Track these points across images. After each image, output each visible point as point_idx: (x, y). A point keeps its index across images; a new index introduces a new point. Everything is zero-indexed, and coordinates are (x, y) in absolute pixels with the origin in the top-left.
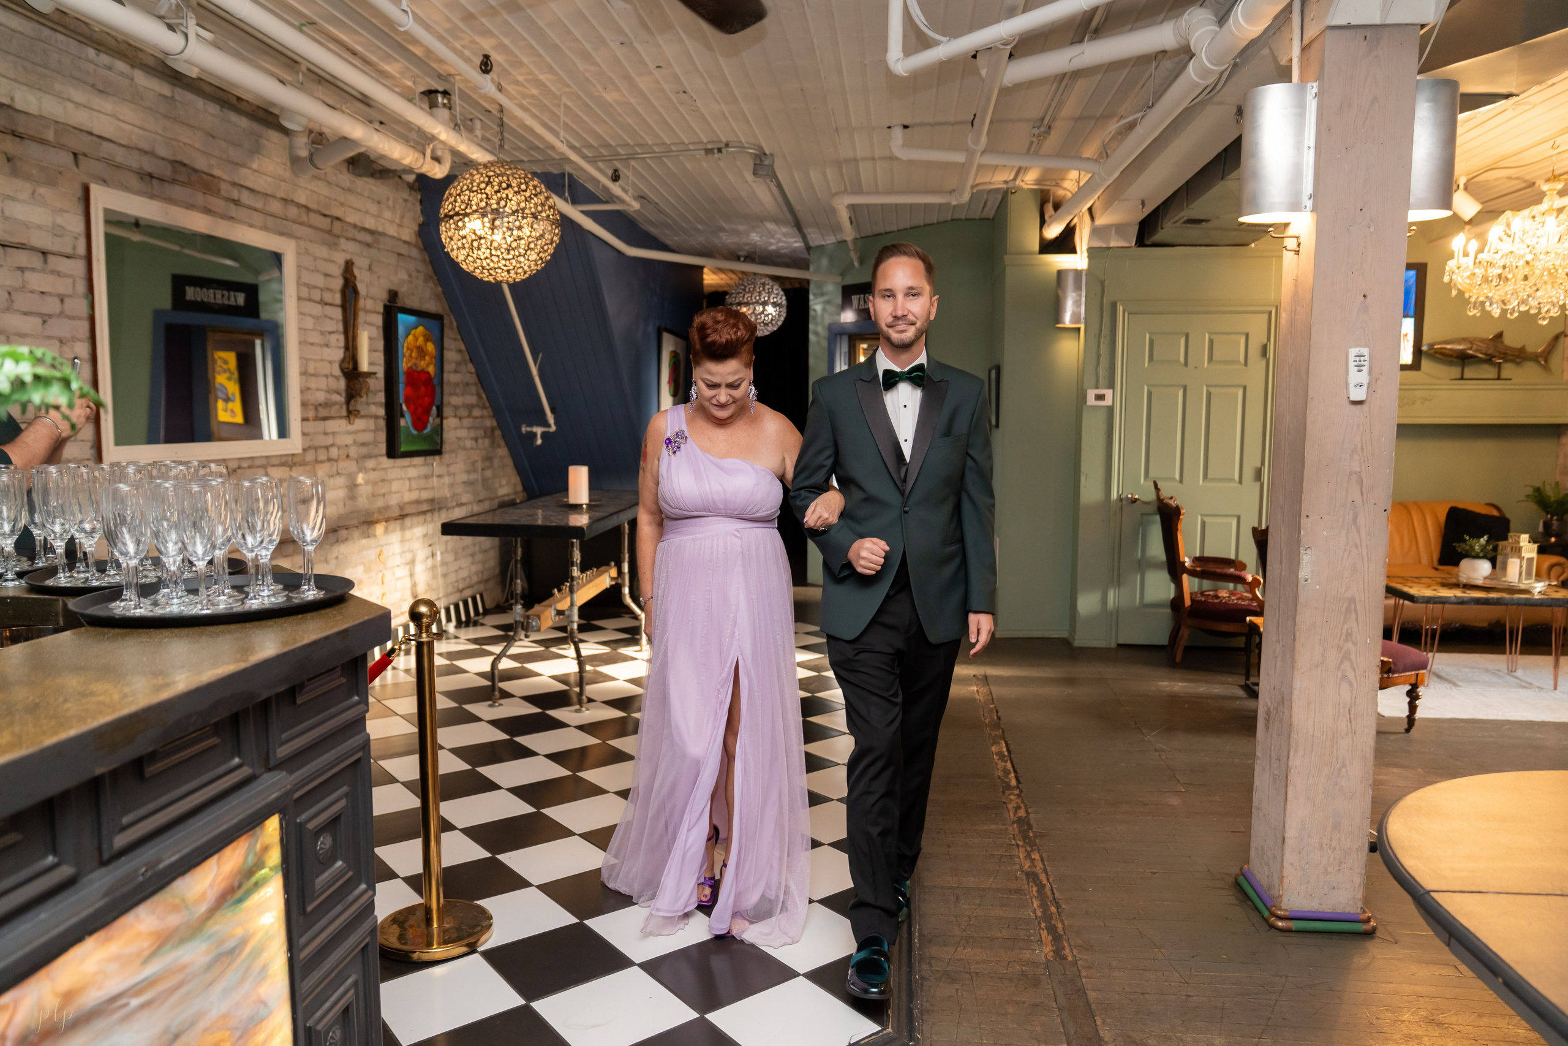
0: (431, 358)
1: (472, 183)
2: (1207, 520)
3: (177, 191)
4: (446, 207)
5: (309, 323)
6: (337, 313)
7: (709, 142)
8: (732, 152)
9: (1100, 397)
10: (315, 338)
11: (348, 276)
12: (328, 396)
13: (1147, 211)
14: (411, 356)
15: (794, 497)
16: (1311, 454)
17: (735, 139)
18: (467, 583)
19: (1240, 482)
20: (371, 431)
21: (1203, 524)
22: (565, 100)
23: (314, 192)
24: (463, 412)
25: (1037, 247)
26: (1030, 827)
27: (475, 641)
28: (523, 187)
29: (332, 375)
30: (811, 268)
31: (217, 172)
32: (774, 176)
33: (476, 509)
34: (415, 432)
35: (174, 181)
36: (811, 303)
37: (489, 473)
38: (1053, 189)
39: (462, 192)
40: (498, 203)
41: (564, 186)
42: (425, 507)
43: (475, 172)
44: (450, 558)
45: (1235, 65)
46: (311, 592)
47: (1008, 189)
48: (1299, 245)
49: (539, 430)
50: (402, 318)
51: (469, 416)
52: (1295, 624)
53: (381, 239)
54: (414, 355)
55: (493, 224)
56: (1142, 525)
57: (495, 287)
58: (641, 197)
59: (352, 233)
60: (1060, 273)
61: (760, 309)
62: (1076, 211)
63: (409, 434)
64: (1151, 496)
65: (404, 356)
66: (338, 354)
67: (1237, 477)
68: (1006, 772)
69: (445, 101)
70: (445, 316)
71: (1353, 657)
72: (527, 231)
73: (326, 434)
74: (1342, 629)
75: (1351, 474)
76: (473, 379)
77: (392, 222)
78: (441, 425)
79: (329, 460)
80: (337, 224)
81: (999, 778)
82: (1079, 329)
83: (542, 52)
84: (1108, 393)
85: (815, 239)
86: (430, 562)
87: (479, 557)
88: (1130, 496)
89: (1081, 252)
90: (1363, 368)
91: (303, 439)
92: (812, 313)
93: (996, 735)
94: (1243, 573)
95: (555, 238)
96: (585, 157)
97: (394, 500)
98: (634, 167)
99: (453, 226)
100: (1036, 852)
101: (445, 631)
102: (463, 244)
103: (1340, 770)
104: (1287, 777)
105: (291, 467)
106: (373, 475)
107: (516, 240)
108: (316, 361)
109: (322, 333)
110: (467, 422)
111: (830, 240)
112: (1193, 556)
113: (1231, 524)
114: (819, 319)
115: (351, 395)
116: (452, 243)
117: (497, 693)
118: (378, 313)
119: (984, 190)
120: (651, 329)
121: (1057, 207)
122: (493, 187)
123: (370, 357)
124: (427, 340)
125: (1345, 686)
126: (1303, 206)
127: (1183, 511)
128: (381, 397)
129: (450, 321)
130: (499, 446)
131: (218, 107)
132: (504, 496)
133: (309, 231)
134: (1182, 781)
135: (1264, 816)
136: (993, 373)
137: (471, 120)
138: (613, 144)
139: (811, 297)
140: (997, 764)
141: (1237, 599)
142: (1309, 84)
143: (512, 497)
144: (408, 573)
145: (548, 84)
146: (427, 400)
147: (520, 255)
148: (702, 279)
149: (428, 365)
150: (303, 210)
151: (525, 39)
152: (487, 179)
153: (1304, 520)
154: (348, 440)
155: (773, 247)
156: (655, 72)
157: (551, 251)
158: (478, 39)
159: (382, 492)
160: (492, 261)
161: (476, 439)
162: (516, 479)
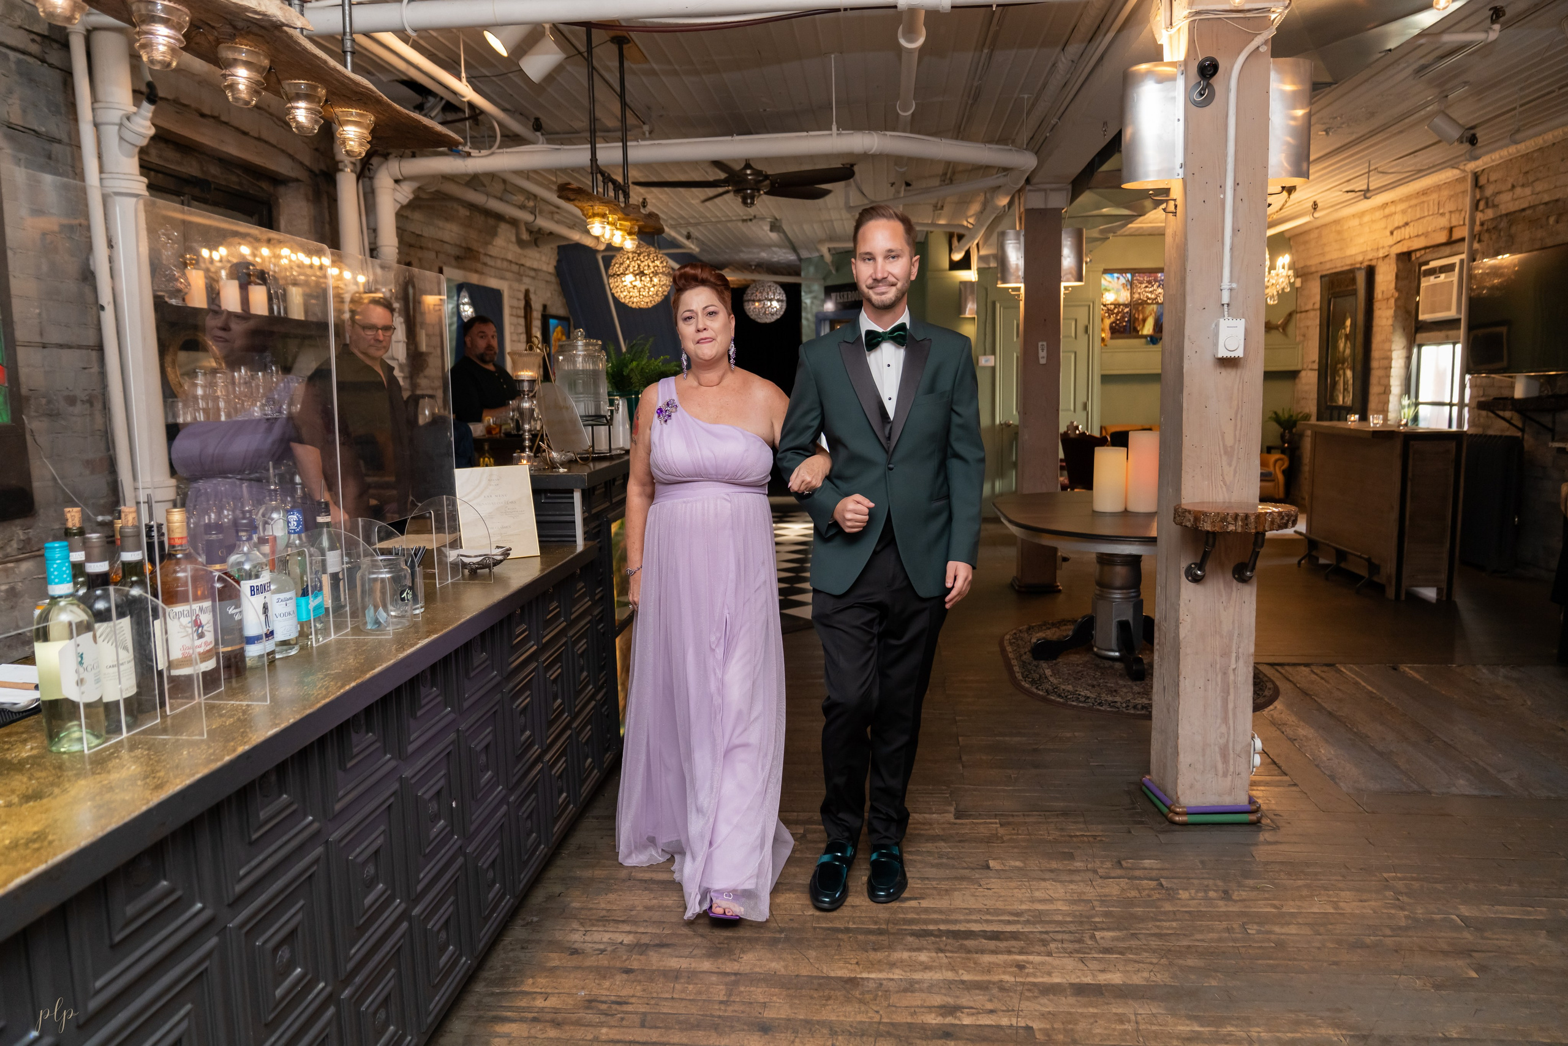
4: (615, 269)
6: (522, 321)
9: (987, 361)
11: (527, 298)
15: (780, 459)
19: (1075, 411)
25: (947, 266)
30: (803, 274)
32: (783, 230)
36: (803, 299)
38: (956, 231)
39: (624, 262)
50: (553, 322)
53: (541, 274)
59: (528, 272)
60: (959, 282)
61: (768, 304)
62: (970, 244)
70: (570, 318)
80: (522, 269)
82: (974, 318)
84: (992, 358)
89: (974, 270)
92: (803, 305)
99: (619, 280)
111: (815, 256)
114: (809, 309)
118: (539, 319)
121: (960, 237)
133: (513, 275)
139: (803, 295)
155: (777, 262)
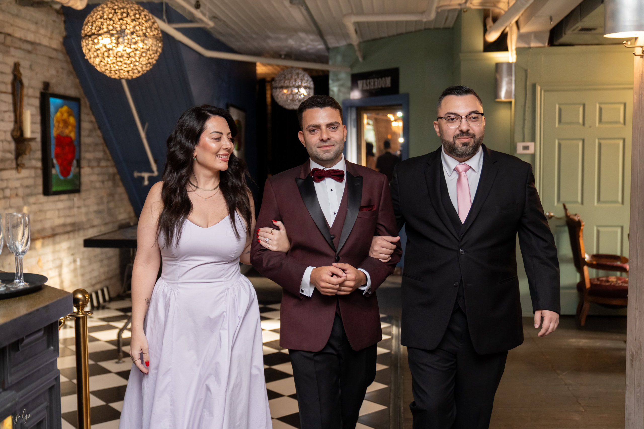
0: (72, 128)
1: (103, 14)
2: (601, 229)
4: (87, 29)
6: (9, 98)
9: (526, 148)
11: (16, 73)
12: (4, 154)
13: (554, 24)
14: (59, 126)
18: (97, 280)
19: (622, 203)
20: (32, 177)
21: (598, 232)
24: (94, 164)
25: (482, 47)
27: (104, 319)
28: (137, 16)
29: (6, 140)
30: (330, 62)
32: (304, 4)
33: (104, 229)
34: (61, 178)
36: (330, 86)
37: (112, 205)
38: (492, 8)
39: (97, 19)
40: (121, 27)
41: (162, 11)
42: (69, 229)
43: (105, 6)
44: (86, 263)
46: (21, 284)
47: (461, 9)
48: (643, 52)
49: (146, 175)
50: (54, 102)
51: (99, 166)
53: (38, 48)
54: (61, 125)
55: (118, 41)
56: (556, 233)
57: (118, 82)
58: (214, 18)
59: (18, 44)
60: (498, 65)
61: (296, 91)
62: (507, 24)
63: (58, 179)
64: (561, 214)
65: (54, 126)
66: (10, 126)
67: (620, 200)
70: (81, 99)
72: (140, 45)
76: (100, 140)
77: (45, 36)
78: (79, 173)
80: (9, 38)
82: (511, 102)
84: (531, 145)
85: (332, 43)
86: (72, 266)
87: (105, 262)
89: (512, 50)
92: (331, 93)
94: (625, 265)
95: (159, 50)
97: (48, 224)
99: (91, 42)
102: (98, 55)
106: (34, 208)
107: (133, 51)
110: (97, 170)
111: (343, 43)
112: (591, 254)
113: (616, 232)
115: (19, 153)
116: (90, 53)
117: (121, 354)
118: (36, 97)
119: (445, 10)
120: (222, 105)
121: (495, 19)
122: (117, 16)
123: (32, 127)
124: (70, 114)
127: (583, 224)
128: (39, 154)
129: (85, 102)
130: (118, 186)
134: (583, 405)
135: (632, 424)
139: (330, 82)
141: (622, 283)
143: (127, 221)
146: (70, 155)
147: (136, 61)
148: (255, 70)
149: (70, 132)
152: (113, 11)
154: (17, 184)
155: (304, 49)
157: (156, 58)
159: (40, 218)
160: (117, 65)
161: (103, 182)
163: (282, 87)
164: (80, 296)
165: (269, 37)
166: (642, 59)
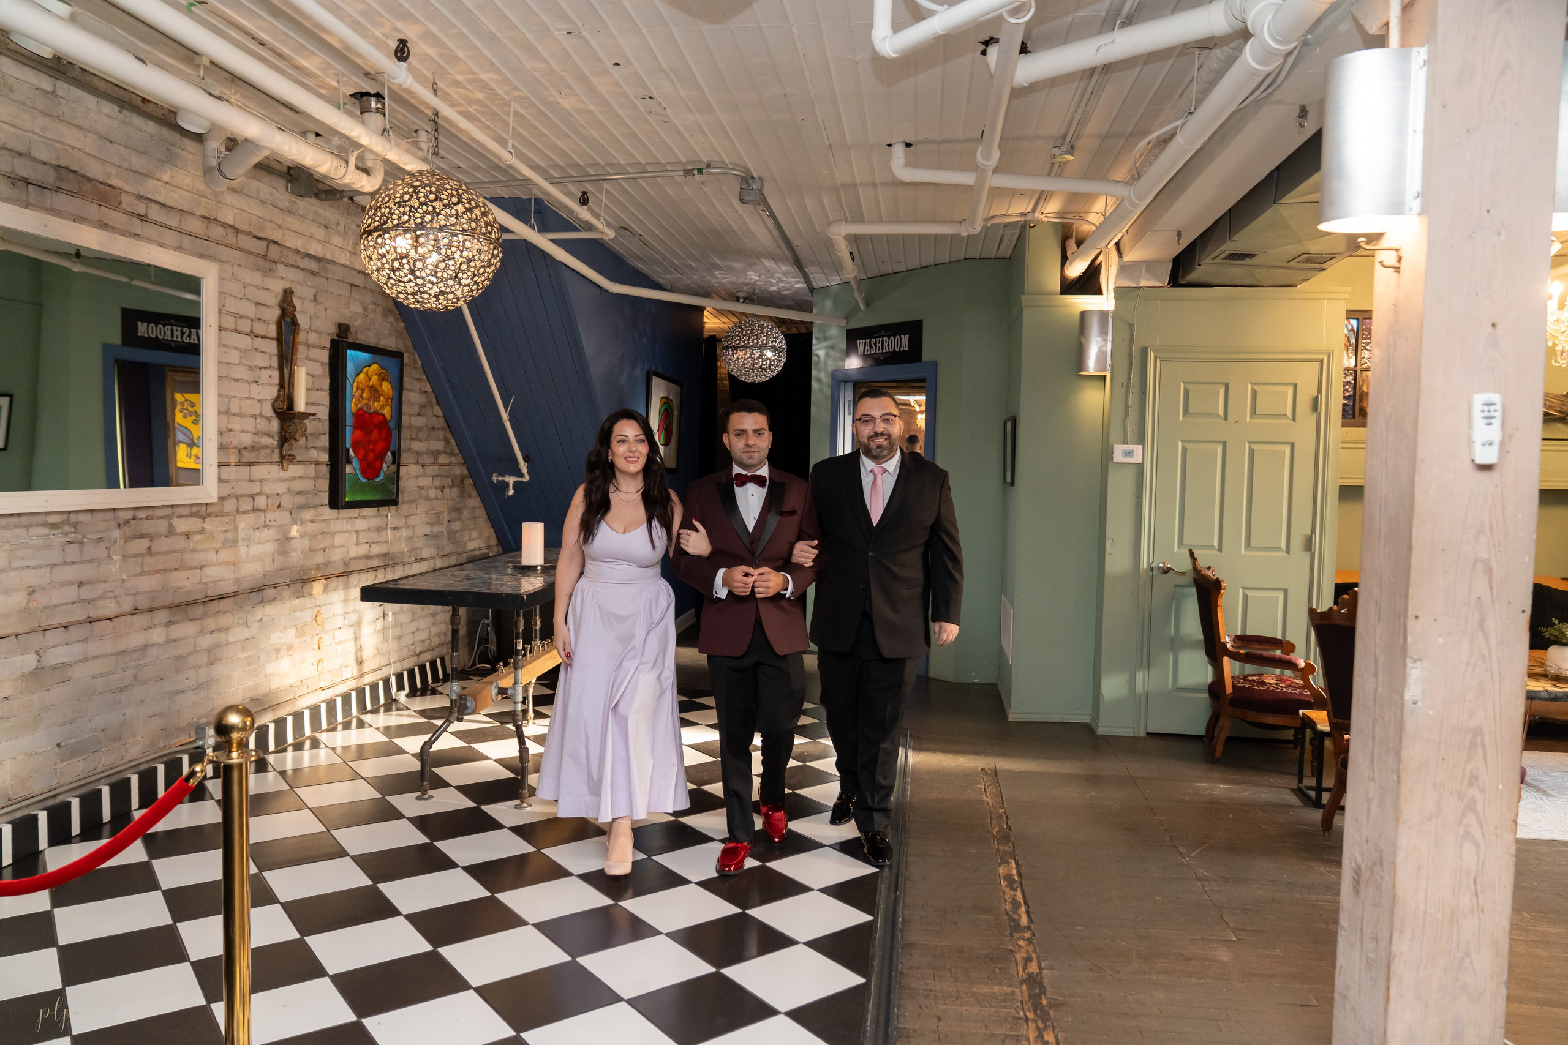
0: (387, 399)
2: (1249, 593)
3: (62, 201)
5: (234, 357)
6: (272, 347)
7: (688, 162)
8: (715, 173)
9: (1129, 454)
10: (241, 373)
12: (257, 439)
13: (1185, 243)
14: (361, 396)
16: (1419, 534)
17: (717, 159)
18: (426, 646)
19: (1288, 551)
20: (312, 478)
21: (1246, 598)
22: (515, 106)
23: (244, 211)
24: (427, 459)
25: (1057, 287)
26: (1043, 991)
28: (455, 200)
29: (261, 415)
31: (114, 182)
32: (763, 201)
34: (364, 480)
35: (59, 189)
36: (814, 348)
37: (456, 526)
38: (1077, 223)
40: (422, 217)
41: (531, 212)
42: (376, 563)
45: (1305, 43)
47: (1026, 222)
48: (1400, 259)
49: (511, 480)
50: (355, 355)
51: (434, 463)
52: (1399, 759)
53: (330, 267)
54: (365, 395)
55: (417, 242)
56: (1175, 599)
59: (292, 259)
60: (1083, 314)
61: (757, 353)
62: (1102, 246)
63: (357, 482)
64: (1186, 565)
65: (353, 396)
67: (1284, 546)
68: (1016, 905)
69: (379, 106)
70: (406, 355)
71: (1479, 807)
73: (251, 481)
74: (1464, 770)
75: (1476, 561)
76: (441, 422)
78: (398, 472)
79: (255, 510)
80: (274, 248)
81: (1007, 913)
82: (1105, 377)
83: (478, 44)
85: (819, 279)
86: (380, 624)
88: (1161, 565)
89: (1108, 292)
90: (1493, 421)
91: (219, 487)
92: (814, 358)
93: (1004, 851)
94: (1292, 656)
96: (548, 178)
97: (336, 556)
98: (607, 191)
99: (372, 244)
100: (1050, 1029)
101: (395, 700)
102: (383, 264)
103: (1462, 960)
104: (1389, 967)
105: (204, 518)
106: (311, 528)
107: (444, 261)
108: (241, 399)
109: (250, 368)
110: (430, 470)
111: (835, 280)
112: (1235, 634)
113: (1277, 599)
114: (822, 365)
115: (285, 438)
116: (372, 263)
117: (430, 781)
118: (324, 348)
119: (1000, 224)
120: (639, 372)
121: (1079, 243)
122: (418, 198)
124: (382, 378)
125: (1468, 847)
126: (1407, 208)
127: (1223, 585)
128: (325, 441)
129: (413, 360)
130: (470, 496)
131: (116, 108)
132: (475, 549)
133: (238, 254)
134: (1231, 925)
136: (1009, 425)
137: (416, 131)
138: (582, 164)
139: (814, 341)
140: (1004, 892)
141: (1287, 687)
142: (1415, 50)
143: (484, 551)
144: (352, 636)
145: (493, 85)
146: (380, 446)
147: (450, 278)
148: (703, 322)
149: (383, 406)
150: (229, 231)
151: (455, 26)
153: (1411, 623)
154: (281, 488)
155: (774, 288)
156: (614, 70)
158: (400, 25)
159: (321, 546)
160: (417, 284)
161: (442, 489)
162: (489, 532)
163: (735, 348)
164: (234, 719)
165: (717, 267)
166: (1396, 274)
